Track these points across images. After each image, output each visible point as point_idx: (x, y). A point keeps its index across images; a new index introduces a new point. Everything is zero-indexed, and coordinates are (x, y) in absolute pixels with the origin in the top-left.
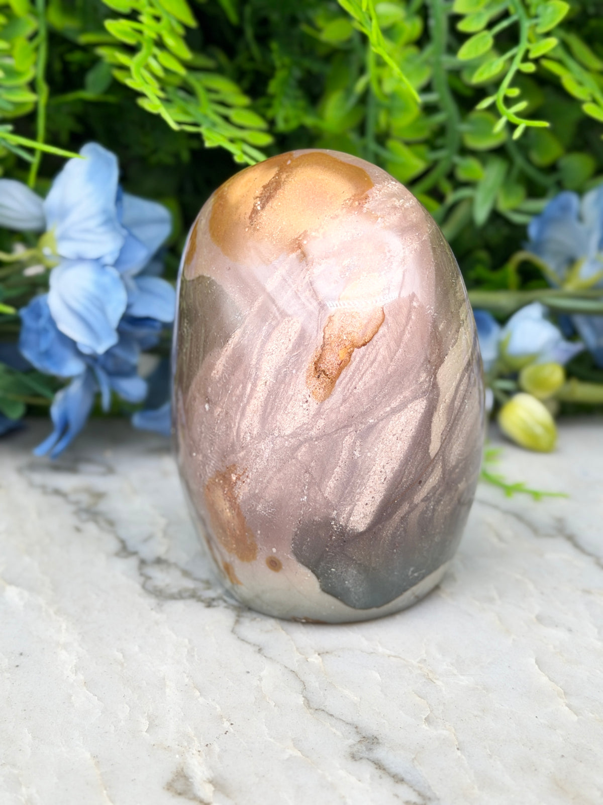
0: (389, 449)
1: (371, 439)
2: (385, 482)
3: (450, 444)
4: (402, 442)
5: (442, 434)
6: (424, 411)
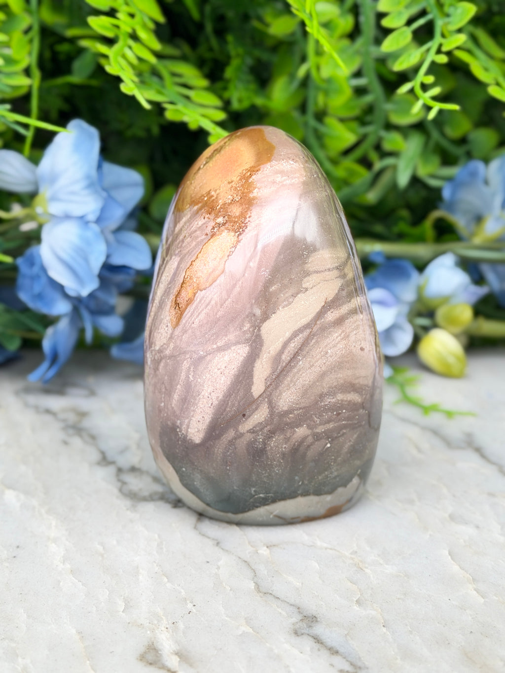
0: (214, 380)
1: (201, 368)
2: (212, 407)
3: (278, 391)
4: (226, 377)
5: (266, 380)
6: (247, 356)
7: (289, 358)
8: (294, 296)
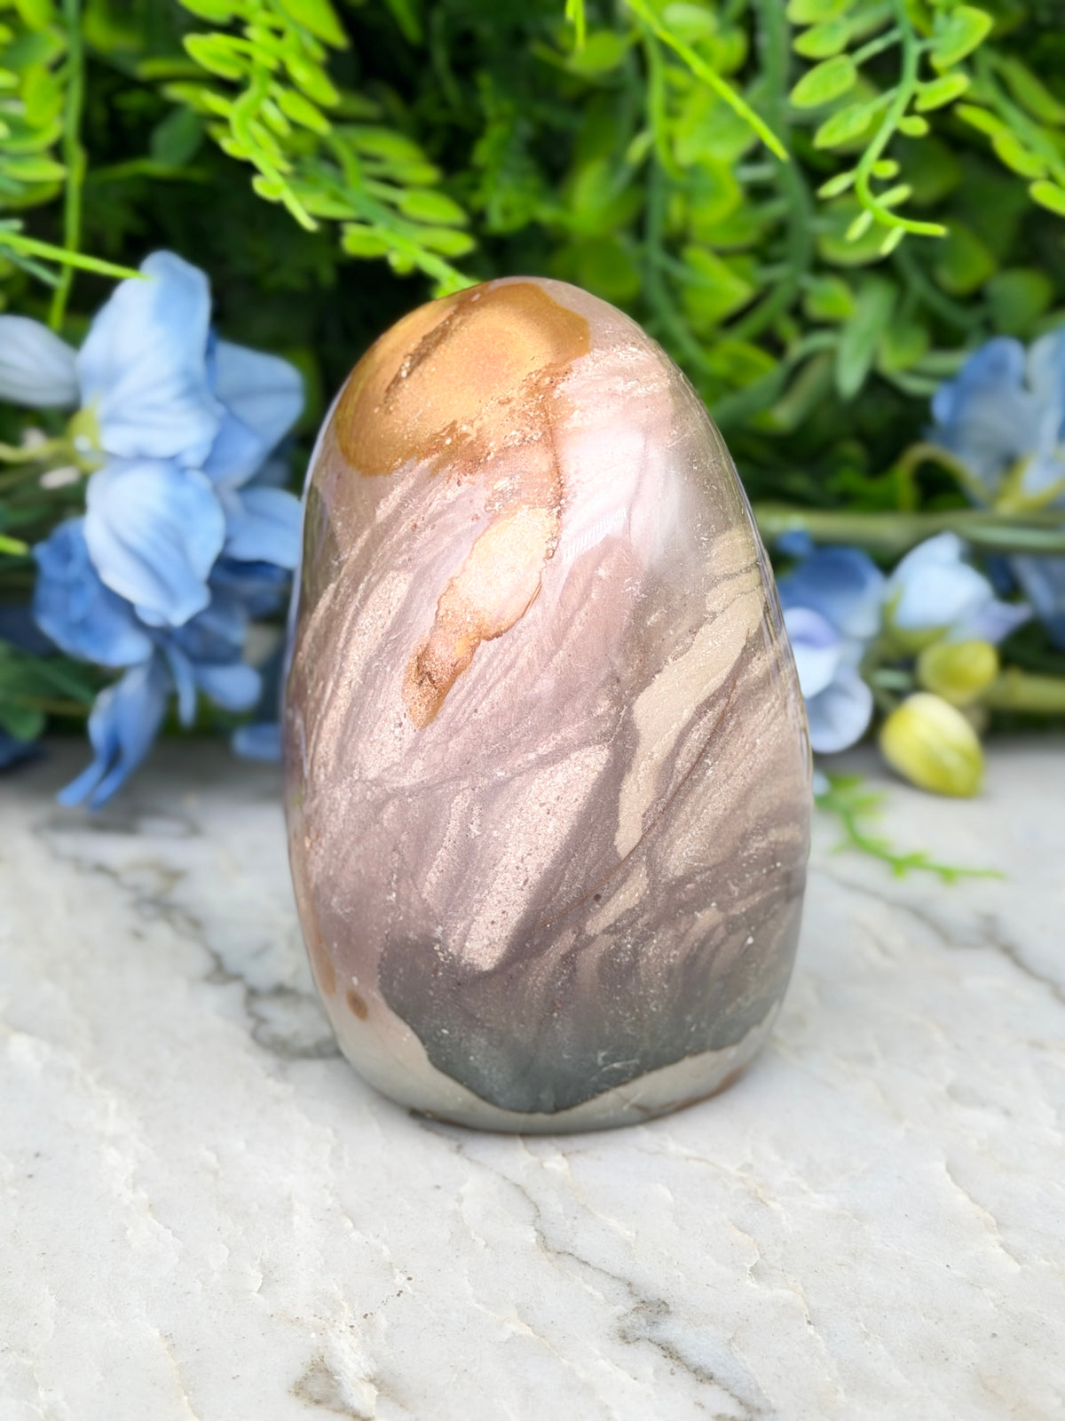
0: (533, 830)
1: (499, 806)
2: (527, 888)
3: (667, 836)
4: (558, 820)
5: (644, 816)
6: (605, 769)
7: (688, 765)
8: (693, 631)
